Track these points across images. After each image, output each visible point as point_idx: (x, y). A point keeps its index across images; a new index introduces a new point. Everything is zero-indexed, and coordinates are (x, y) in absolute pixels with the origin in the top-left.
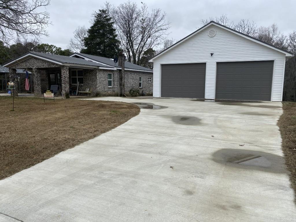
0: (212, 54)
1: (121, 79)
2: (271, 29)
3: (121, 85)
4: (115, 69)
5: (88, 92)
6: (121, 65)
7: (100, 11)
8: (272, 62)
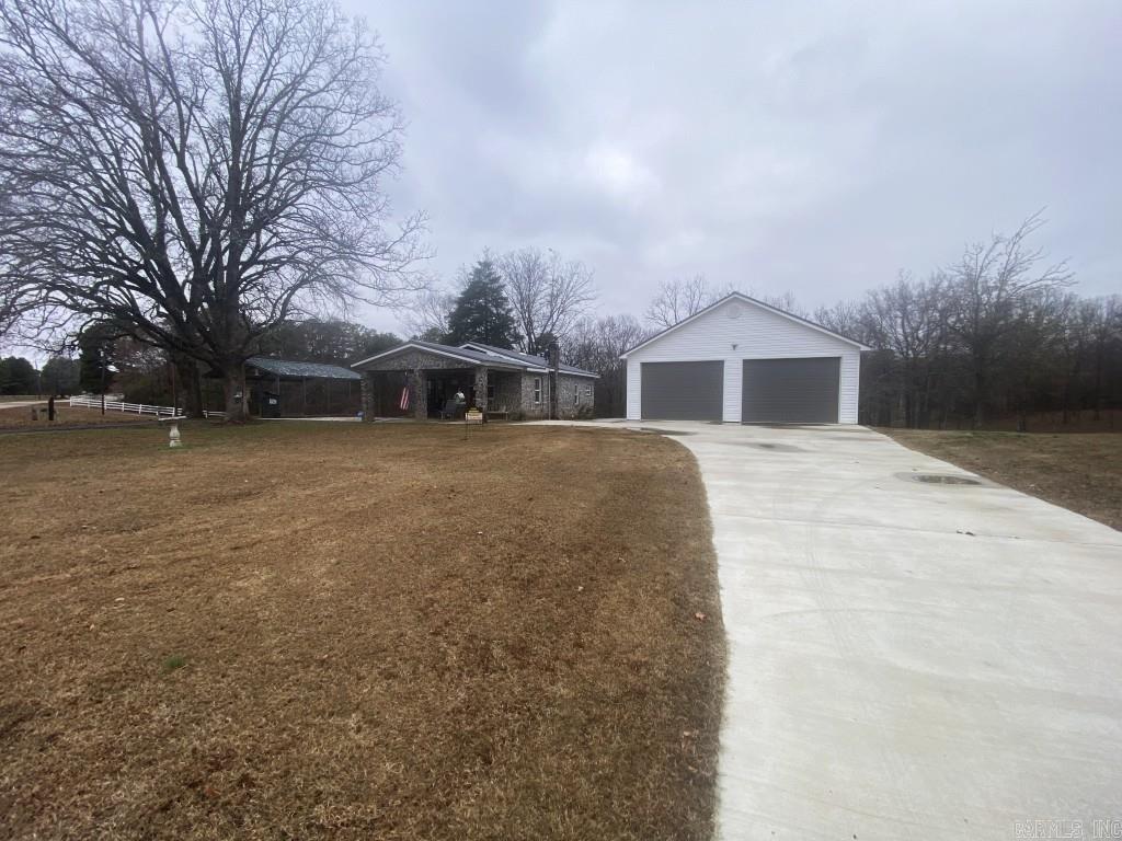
0: (734, 347)
1: (553, 388)
3: (552, 399)
4: (547, 371)
5: (503, 411)
6: (553, 364)
7: (480, 263)
8: (837, 360)
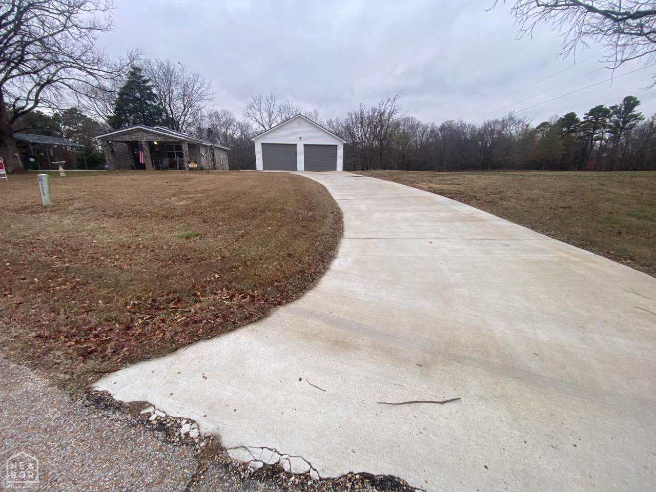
0: (300, 138)
1: (213, 155)
2: (314, 114)
3: (213, 161)
